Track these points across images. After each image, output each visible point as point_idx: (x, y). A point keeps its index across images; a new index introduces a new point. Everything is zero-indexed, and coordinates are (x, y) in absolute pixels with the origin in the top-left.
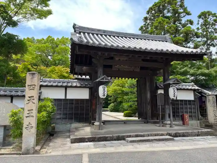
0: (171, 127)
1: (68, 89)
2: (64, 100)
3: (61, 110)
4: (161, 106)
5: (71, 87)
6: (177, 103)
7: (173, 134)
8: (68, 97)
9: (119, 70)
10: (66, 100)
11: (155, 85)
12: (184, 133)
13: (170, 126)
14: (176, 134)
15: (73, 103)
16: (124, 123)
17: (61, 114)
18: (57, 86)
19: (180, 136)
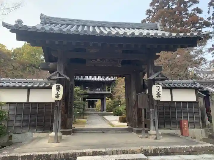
0: (156, 139)
1: (31, 90)
2: (25, 103)
3: (21, 115)
4: (143, 110)
5: (32, 87)
6: (173, 105)
7: (151, 151)
8: (31, 100)
9: (95, 66)
10: (28, 103)
11: (142, 83)
12: (167, 150)
13: (155, 137)
14: (155, 150)
15: (36, 108)
16: (102, 132)
17: (21, 121)
18: (14, 87)
19: (161, 154)
